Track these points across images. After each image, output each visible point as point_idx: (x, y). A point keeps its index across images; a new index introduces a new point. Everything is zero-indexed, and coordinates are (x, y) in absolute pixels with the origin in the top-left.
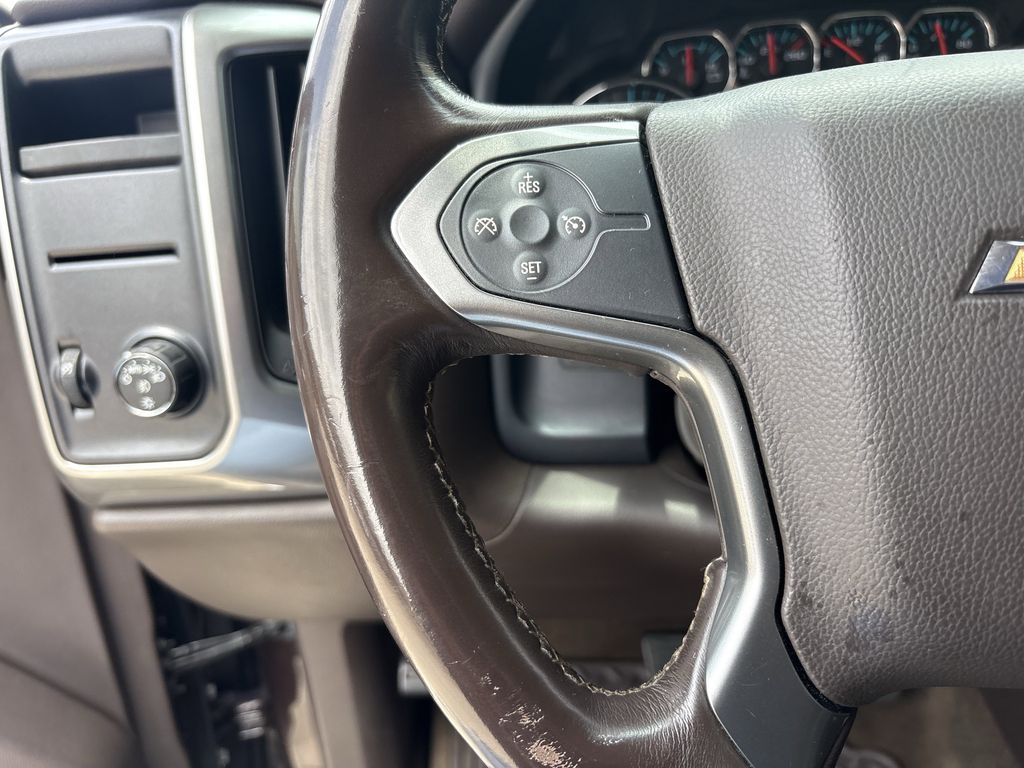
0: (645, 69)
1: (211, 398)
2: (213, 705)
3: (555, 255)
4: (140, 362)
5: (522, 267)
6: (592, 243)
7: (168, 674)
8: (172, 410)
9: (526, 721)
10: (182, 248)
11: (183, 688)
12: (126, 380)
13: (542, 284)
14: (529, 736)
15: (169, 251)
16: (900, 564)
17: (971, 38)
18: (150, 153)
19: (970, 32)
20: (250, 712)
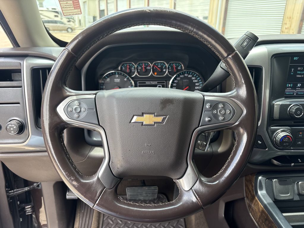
0: (119, 68)
1: (26, 131)
2: (19, 206)
3: (80, 114)
4: (12, 124)
5: (76, 115)
6: (86, 112)
7: (8, 197)
8: (17, 134)
9: (72, 178)
10: (21, 103)
11: (12, 201)
12: (8, 127)
13: (79, 118)
14: (72, 181)
15: (19, 103)
16: (122, 157)
17: (180, 67)
18: (16, 85)
19: (180, 66)
20: (28, 209)
